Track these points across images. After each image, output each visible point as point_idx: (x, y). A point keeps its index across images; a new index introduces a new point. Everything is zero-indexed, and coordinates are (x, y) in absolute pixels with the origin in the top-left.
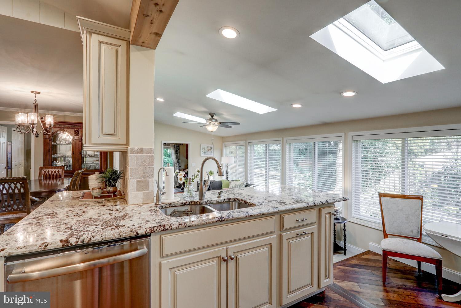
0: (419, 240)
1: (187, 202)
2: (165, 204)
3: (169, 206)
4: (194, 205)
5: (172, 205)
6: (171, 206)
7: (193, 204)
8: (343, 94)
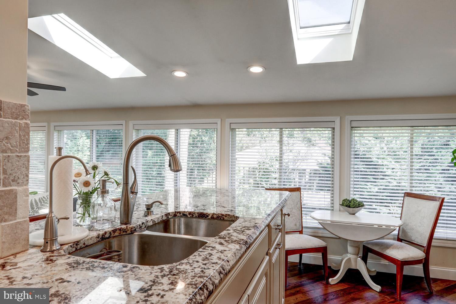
0: (301, 232)
1: (106, 233)
2: (67, 246)
3: (74, 249)
4: (120, 235)
5: (81, 245)
6: (79, 247)
7: (116, 234)
8: (249, 69)
